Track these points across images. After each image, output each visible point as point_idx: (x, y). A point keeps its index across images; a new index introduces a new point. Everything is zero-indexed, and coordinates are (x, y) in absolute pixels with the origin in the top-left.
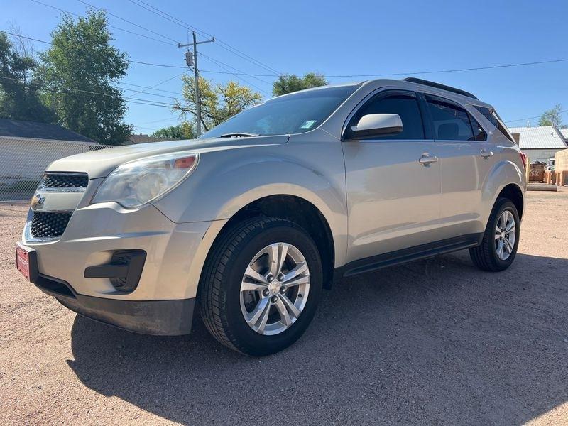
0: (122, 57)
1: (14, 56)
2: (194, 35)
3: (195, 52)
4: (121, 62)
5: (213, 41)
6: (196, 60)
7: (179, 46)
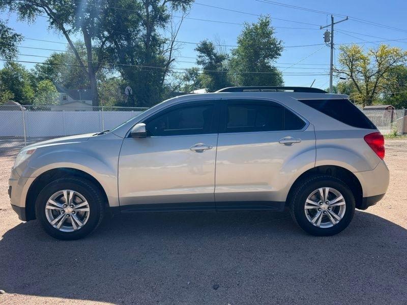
0: (279, 44)
1: (215, 55)
2: (332, 18)
3: (332, 30)
4: (278, 48)
5: (347, 19)
6: (332, 37)
7: (321, 28)
